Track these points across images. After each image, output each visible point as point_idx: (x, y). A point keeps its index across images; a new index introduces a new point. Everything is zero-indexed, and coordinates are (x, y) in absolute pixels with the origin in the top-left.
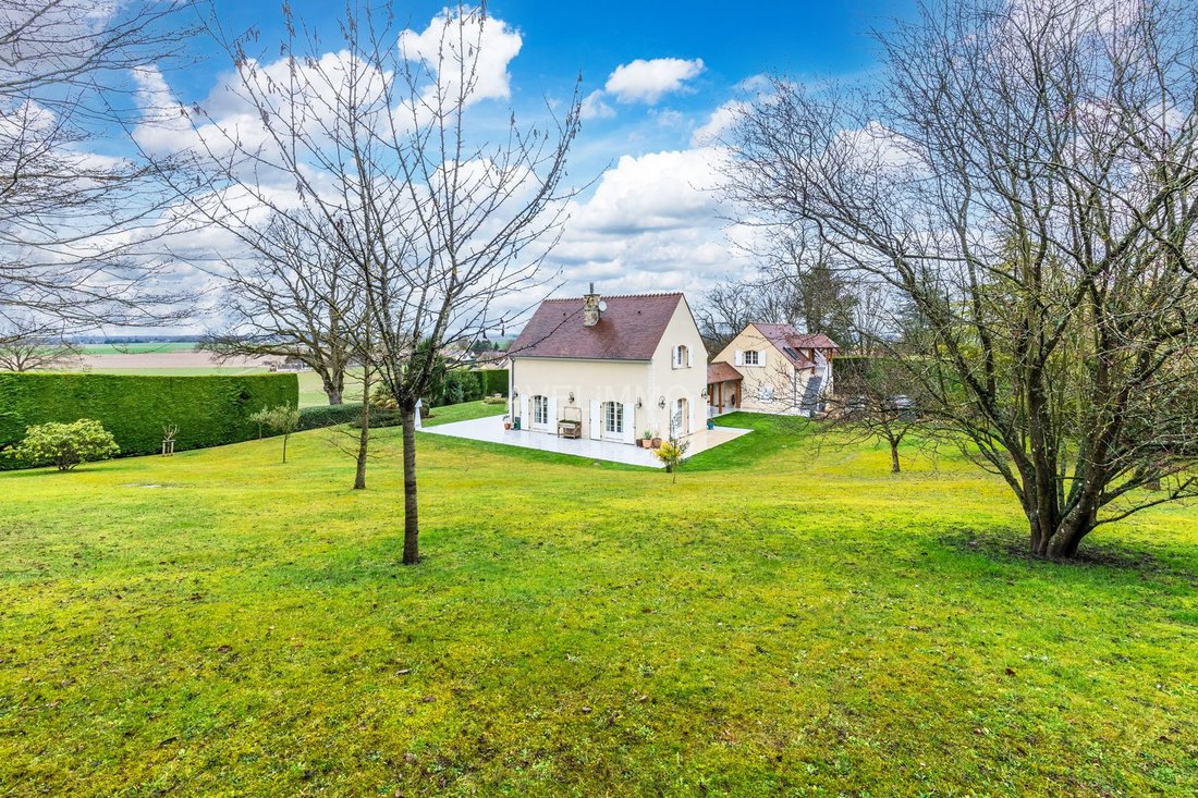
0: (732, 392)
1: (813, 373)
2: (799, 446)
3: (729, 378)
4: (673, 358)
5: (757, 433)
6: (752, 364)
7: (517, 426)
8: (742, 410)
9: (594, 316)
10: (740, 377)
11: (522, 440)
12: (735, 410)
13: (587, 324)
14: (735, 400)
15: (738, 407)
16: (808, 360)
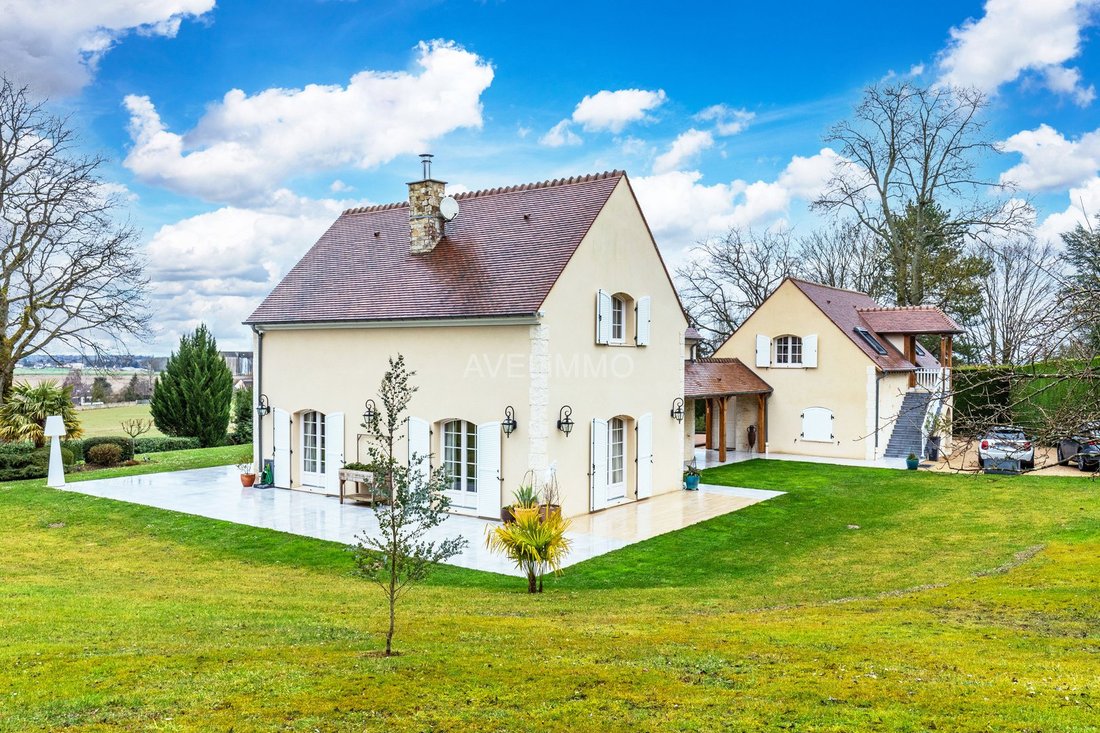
0: (751, 419)
1: (912, 384)
2: (888, 526)
3: (744, 389)
4: (598, 318)
5: (793, 497)
6: (790, 364)
7: (268, 480)
8: (767, 456)
9: (429, 229)
10: (764, 389)
11: (278, 513)
12: (755, 456)
13: (417, 248)
14: (756, 436)
15: (762, 450)
16: (903, 357)
